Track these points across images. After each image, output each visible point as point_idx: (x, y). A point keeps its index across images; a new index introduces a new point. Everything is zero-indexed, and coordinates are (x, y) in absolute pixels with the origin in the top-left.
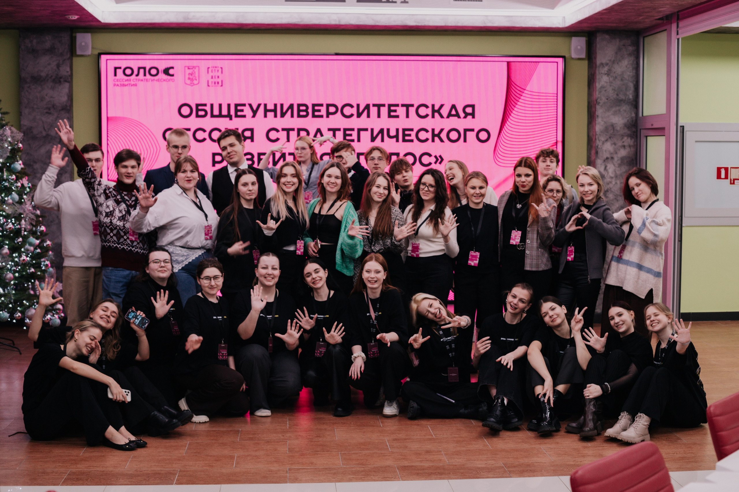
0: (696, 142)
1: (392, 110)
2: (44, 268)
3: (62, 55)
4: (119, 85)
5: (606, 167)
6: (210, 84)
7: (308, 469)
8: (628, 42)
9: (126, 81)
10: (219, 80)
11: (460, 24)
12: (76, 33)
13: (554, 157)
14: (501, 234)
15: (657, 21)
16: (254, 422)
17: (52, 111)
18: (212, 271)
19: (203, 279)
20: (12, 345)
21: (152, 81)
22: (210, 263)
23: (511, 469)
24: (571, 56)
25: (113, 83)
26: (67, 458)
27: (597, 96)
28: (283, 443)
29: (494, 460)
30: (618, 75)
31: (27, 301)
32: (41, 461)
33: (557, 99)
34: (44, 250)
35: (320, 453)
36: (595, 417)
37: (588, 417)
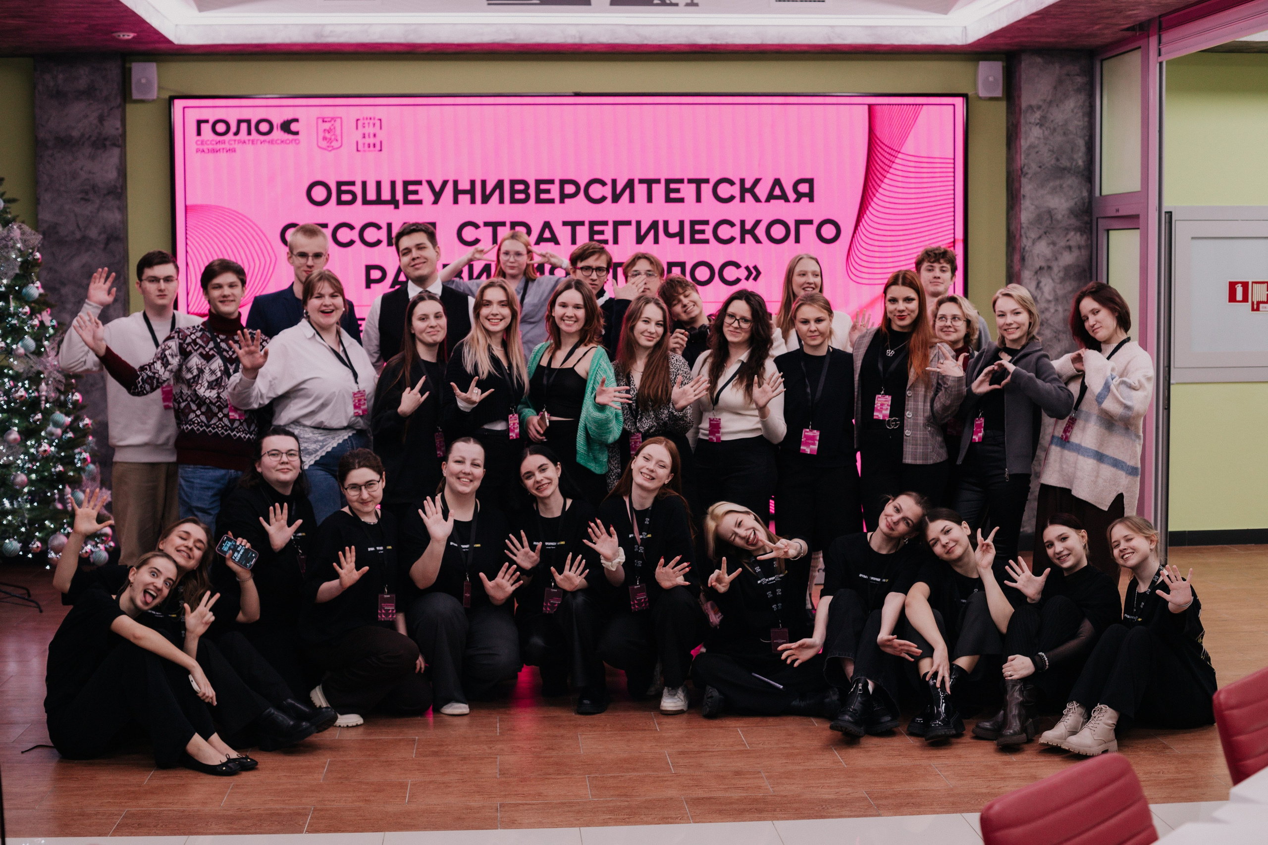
0: (1193, 238)
1: (671, 189)
2: (79, 465)
3: (107, 100)
4: (206, 151)
5: (1039, 283)
6: (361, 147)
7: (533, 805)
8: (1075, 68)
9: (217, 143)
10: (377, 141)
11: (787, 41)
12: (131, 62)
13: (948, 264)
14: (858, 399)
15: (1124, 32)
16: (439, 724)
17: (91, 196)
18: (362, 474)
19: (347, 488)
20: (26, 597)
21: (261, 143)
22: (359, 461)
23: (880, 802)
24: (977, 94)
25: (195, 147)
26: (121, 789)
27: (1022, 162)
28: (490, 760)
29: (851, 786)
30: (1058, 126)
31: (52, 520)
32: (77, 795)
33: (954, 168)
34: (79, 434)
35: (553, 776)
36: (1024, 712)
37: (1011, 712)
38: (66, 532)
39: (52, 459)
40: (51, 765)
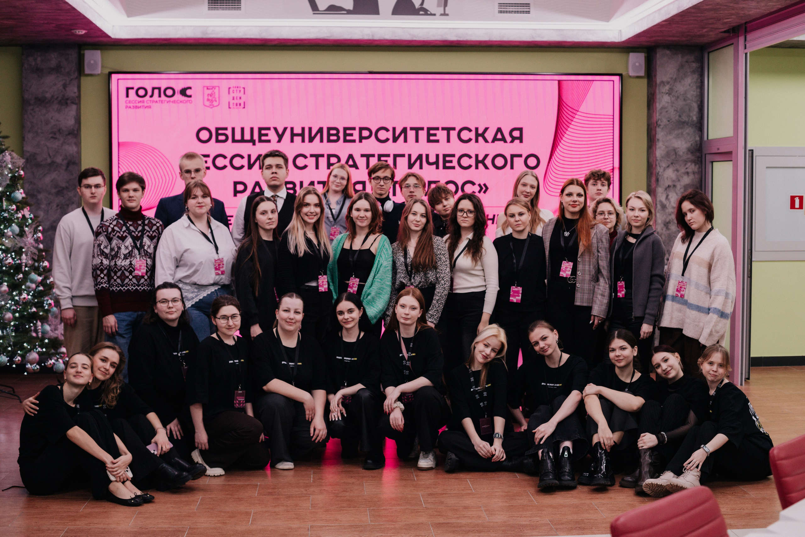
0: (767, 167)
1: (431, 134)
2: (46, 308)
3: (69, 74)
4: (132, 107)
5: (667, 196)
6: (231, 106)
7: (332, 526)
8: (691, 58)
9: (139, 102)
10: (242, 102)
11: (505, 39)
12: (84, 50)
13: (606, 181)
14: (549, 266)
15: (722, 34)
16: (274, 475)
17: (58, 136)
18: (229, 310)
19: (219, 319)
20: (12, 393)
21: (167, 102)
22: (226, 301)
23: (558, 527)
24: (628, 74)
25: (125, 105)
26: (65, 514)
27: (657, 118)
28: (305, 498)
29: (539, 516)
30: (680, 95)
31: (29, 344)
32: (37, 518)
33: (613, 121)
34: (47, 288)
35: (346, 509)
36: (652, 469)
37: (644, 470)
38: (37, 351)
39: (29, 304)
40: (22, 500)
